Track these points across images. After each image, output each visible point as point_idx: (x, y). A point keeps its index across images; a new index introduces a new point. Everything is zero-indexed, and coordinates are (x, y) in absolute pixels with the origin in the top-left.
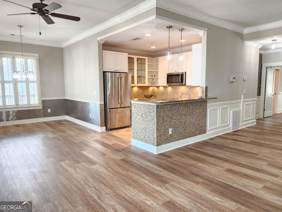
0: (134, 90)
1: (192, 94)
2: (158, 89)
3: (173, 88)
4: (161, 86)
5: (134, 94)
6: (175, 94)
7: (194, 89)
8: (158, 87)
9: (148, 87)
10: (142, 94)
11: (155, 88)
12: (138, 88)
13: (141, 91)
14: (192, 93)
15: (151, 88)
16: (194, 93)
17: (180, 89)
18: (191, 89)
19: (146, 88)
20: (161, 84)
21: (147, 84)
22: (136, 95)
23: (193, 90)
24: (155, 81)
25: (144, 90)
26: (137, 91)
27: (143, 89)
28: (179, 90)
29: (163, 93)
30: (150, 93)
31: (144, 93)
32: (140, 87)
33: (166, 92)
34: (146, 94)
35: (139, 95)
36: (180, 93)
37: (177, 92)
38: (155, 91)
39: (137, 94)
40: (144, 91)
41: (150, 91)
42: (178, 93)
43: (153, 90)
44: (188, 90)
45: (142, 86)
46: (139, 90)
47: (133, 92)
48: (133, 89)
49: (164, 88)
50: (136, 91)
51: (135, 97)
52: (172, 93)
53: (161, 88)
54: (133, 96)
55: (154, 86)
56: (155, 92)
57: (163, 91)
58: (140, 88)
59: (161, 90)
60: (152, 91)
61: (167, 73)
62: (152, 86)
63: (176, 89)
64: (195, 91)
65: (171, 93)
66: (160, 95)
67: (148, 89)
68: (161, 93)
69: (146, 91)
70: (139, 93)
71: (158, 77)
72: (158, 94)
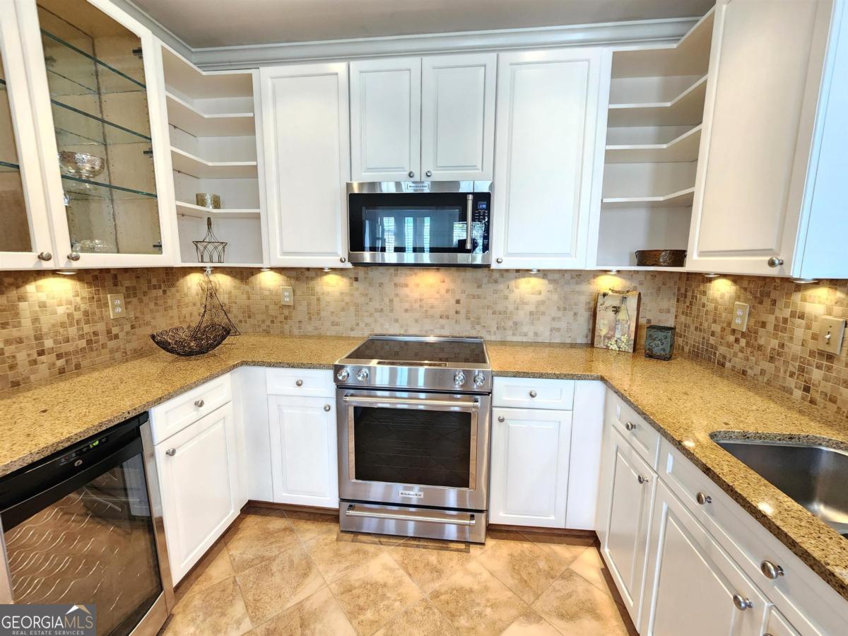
0: (43, 305)
1: (490, 311)
2: (247, 288)
3: (356, 279)
4: (272, 269)
5: (49, 343)
6: (371, 315)
7: (501, 286)
8: (244, 275)
9: (171, 275)
10: (127, 328)
11: (223, 281)
12: (89, 284)
13: (115, 306)
14: (488, 307)
15: (193, 282)
16: (499, 308)
17: (406, 285)
18: (479, 286)
19: (154, 281)
20: (285, 253)
22: (65, 348)
23: (496, 292)
24: (223, 233)
25: (145, 299)
26: (78, 315)
27: (130, 293)
28: (404, 291)
29: (286, 312)
30: (185, 311)
31: (148, 317)
32: (108, 277)
33: (309, 304)
34: (162, 323)
35: (102, 338)
36: (407, 306)
37: (391, 301)
39: (81, 337)
40: (141, 301)
41: (186, 300)
42: (392, 311)
43: (211, 293)
44: (464, 292)
45: (126, 270)
46: (103, 304)
49: (293, 282)
50: (61, 310)
51: (60, 363)
52: (352, 309)
53: (269, 281)
54: (34, 362)
55: (215, 270)
56: (226, 301)
57: (287, 300)
58: (109, 283)
59: (268, 293)
60: (197, 299)
62: (202, 270)
63: (381, 285)
64: (506, 298)
65: (343, 310)
66: (263, 321)
67: (173, 290)
68: (272, 307)
69: (156, 304)
70: (100, 327)
71: (259, 208)
72: (249, 317)
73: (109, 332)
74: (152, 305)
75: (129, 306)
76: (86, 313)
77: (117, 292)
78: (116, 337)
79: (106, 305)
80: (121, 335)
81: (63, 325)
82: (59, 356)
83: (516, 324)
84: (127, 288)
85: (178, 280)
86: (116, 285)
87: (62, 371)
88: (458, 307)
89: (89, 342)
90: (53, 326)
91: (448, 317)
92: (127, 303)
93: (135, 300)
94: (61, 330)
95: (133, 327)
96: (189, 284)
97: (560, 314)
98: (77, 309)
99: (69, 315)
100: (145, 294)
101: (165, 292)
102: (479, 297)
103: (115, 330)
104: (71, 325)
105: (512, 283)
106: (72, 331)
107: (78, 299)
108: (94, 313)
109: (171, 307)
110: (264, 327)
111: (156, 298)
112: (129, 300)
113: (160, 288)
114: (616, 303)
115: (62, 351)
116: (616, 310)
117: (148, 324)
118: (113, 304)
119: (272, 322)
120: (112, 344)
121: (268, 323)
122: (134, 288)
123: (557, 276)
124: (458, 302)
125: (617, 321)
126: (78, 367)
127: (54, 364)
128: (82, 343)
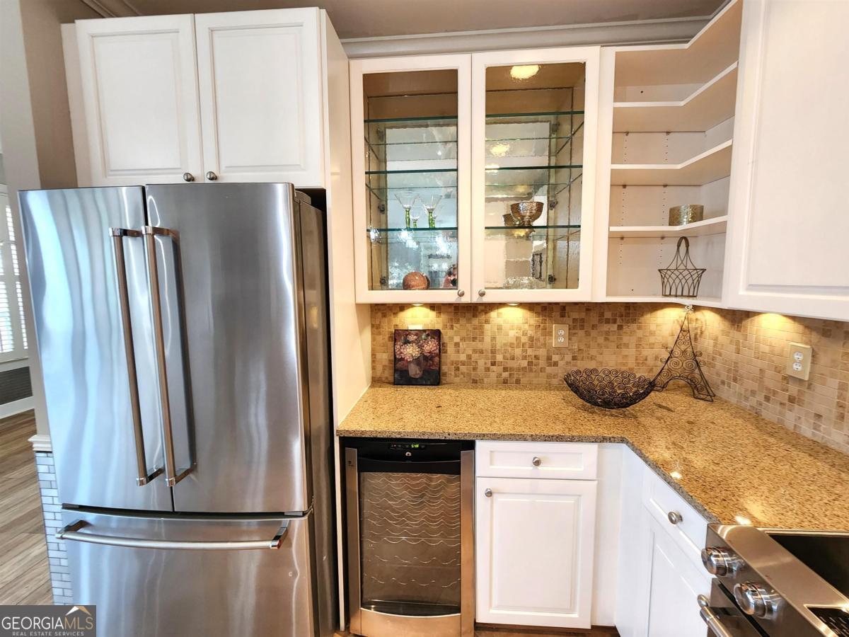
0: (500, 328)
5: (499, 358)
8: (737, 318)
9: (628, 312)
10: (568, 358)
12: (538, 314)
13: (559, 335)
19: (608, 316)
20: (751, 287)
22: (511, 364)
25: (594, 333)
26: (524, 339)
30: (646, 352)
31: (593, 352)
32: (556, 308)
34: (610, 361)
35: (542, 363)
38: (706, 344)
39: (524, 358)
40: (588, 334)
41: (652, 339)
43: (690, 336)
46: (546, 332)
47: (487, 339)
48: (487, 322)
49: (814, 338)
50: (512, 333)
51: (506, 375)
53: (775, 328)
54: (488, 369)
57: (799, 369)
58: (556, 314)
59: (766, 349)
62: (675, 306)
66: (753, 393)
67: (634, 326)
69: (606, 339)
70: (542, 352)
71: (726, 213)
72: (735, 380)
73: (549, 358)
74: (601, 340)
75: (574, 339)
76: (531, 339)
77: (564, 323)
78: (556, 364)
79: (550, 334)
80: (561, 363)
81: (511, 345)
82: (505, 369)
84: (575, 320)
85: (642, 315)
86: (563, 316)
87: (505, 382)
89: (530, 363)
90: (505, 344)
92: (571, 336)
93: (581, 333)
94: (510, 349)
95: (574, 358)
96: (659, 321)
98: (525, 334)
99: (518, 338)
100: (594, 327)
101: (620, 327)
103: (555, 358)
104: (518, 347)
106: (518, 352)
107: (526, 326)
108: (538, 340)
109: (627, 346)
110: (753, 401)
111: (608, 333)
112: (574, 331)
113: (615, 322)
115: (508, 366)
117: (592, 358)
118: (556, 333)
119: (767, 399)
120: (549, 370)
121: (760, 397)
122: (582, 320)
126: (518, 382)
127: (501, 375)
128: (525, 363)
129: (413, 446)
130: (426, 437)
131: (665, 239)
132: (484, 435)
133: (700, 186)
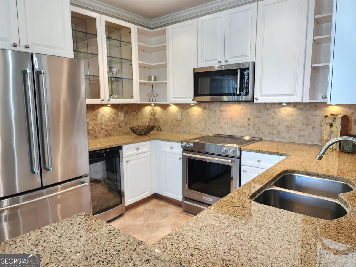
0: (103, 115)
1: (265, 125)
2: (166, 112)
3: (205, 109)
4: (174, 104)
5: (104, 126)
6: (210, 125)
7: (271, 112)
8: (165, 106)
9: (139, 107)
10: (124, 124)
11: (158, 109)
12: (114, 109)
13: (121, 116)
14: (264, 122)
15: (148, 109)
16: (270, 123)
17: (226, 111)
18: (260, 112)
19: (134, 109)
21: (136, 100)
22: (108, 128)
23: (268, 115)
24: (156, 90)
25: (131, 115)
26: (111, 119)
27: (126, 113)
28: (224, 114)
29: (178, 122)
30: (144, 120)
31: (131, 121)
32: (120, 107)
33: (187, 119)
34: (135, 124)
35: (117, 127)
36: (225, 121)
37: (219, 118)
38: (157, 116)
39: (112, 126)
40: (129, 115)
41: (145, 116)
42: (219, 123)
43: (153, 114)
44: (252, 114)
45: (125, 104)
46: (118, 116)
47: (99, 119)
48: (98, 112)
49: (181, 109)
50: (107, 116)
51: (106, 133)
52: (203, 122)
53: (173, 109)
54: (100, 131)
55: (155, 105)
56: (159, 118)
57: (179, 117)
58: (120, 109)
59: (172, 114)
60: (149, 116)
61: (194, 69)
62: (150, 105)
63: (215, 111)
64: (274, 118)
65: (199, 122)
66: (170, 126)
67: (140, 112)
68: (173, 120)
69: (134, 117)
70: (117, 123)
71: (167, 80)
72: (166, 124)
73: (119, 125)
74: (132, 117)
75: (125, 117)
76: (113, 118)
77: (122, 112)
78: (121, 127)
79: (119, 116)
80: (122, 127)
81: (107, 121)
82: (106, 131)
83: (279, 132)
84: (125, 111)
85: (142, 109)
86: (122, 109)
87: (106, 136)
88: (249, 122)
89: (113, 128)
90: (105, 121)
91: (244, 127)
92: (125, 116)
93: (127, 115)
94: (107, 123)
95: (126, 124)
96: (146, 110)
97: (304, 127)
98: (111, 117)
99: (109, 118)
100: (130, 113)
101: (137, 113)
102: (259, 117)
103: (121, 125)
104: (109, 122)
105: (277, 110)
106: (109, 123)
107: (111, 114)
108: (115, 118)
109: (139, 119)
110: (171, 128)
111: (134, 115)
112: (126, 115)
113: (135, 111)
114: (331, 121)
115: (107, 129)
116: (331, 125)
117: (131, 124)
118: (120, 116)
119: (174, 127)
120: (119, 129)
121: (172, 127)
122: (127, 111)
123: (302, 106)
124: (249, 119)
125: (331, 132)
126: (110, 135)
127: (104, 133)
128: (112, 128)
129: (107, 151)
130: (110, 147)
131: (146, 85)
132: (126, 143)
133: (151, 69)
